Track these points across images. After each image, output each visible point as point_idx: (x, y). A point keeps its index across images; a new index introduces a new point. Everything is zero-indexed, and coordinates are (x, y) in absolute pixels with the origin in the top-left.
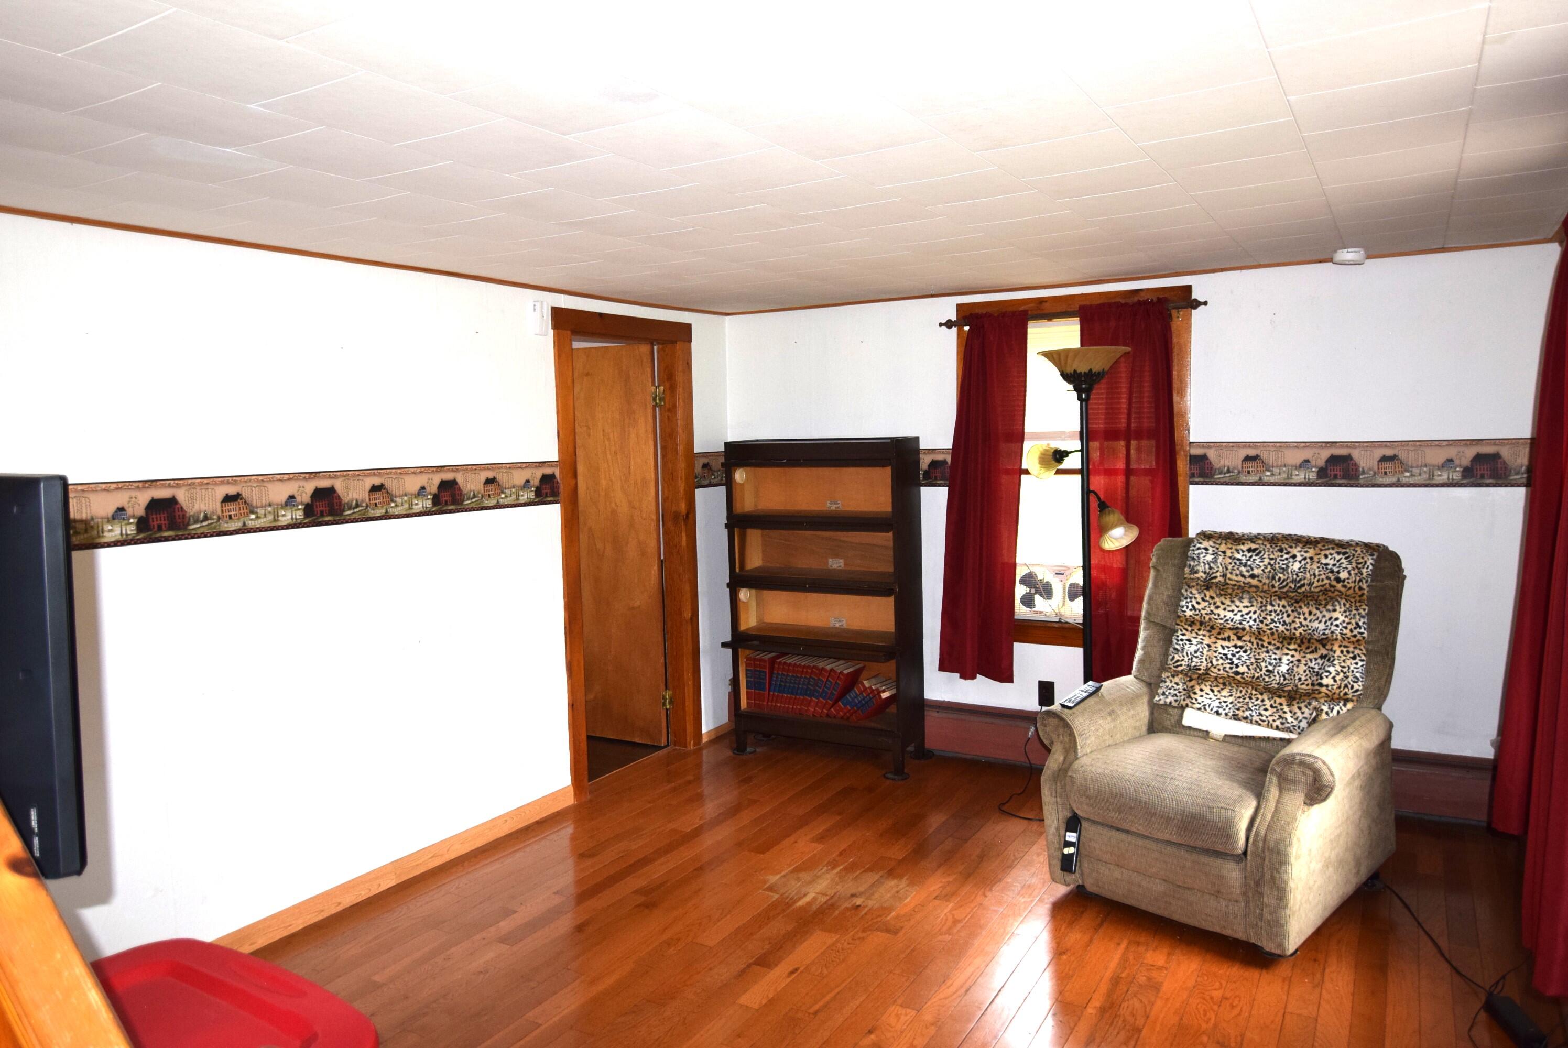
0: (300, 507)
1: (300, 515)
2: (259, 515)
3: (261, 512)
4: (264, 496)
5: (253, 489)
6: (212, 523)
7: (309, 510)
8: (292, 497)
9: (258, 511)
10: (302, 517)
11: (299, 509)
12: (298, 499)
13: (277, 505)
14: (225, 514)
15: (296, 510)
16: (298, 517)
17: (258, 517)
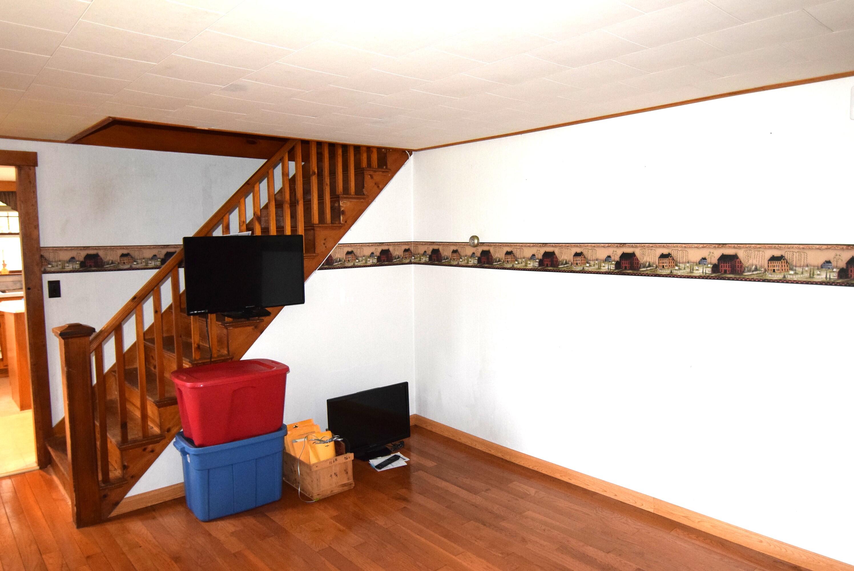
0: (613, 263)
1: (613, 267)
2: (591, 265)
3: (592, 263)
4: (594, 254)
5: (589, 251)
6: (568, 266)
7: (618, 265)
8: (609, 257)
9: (591, 262)
10: (614, 269)
11: (613, 264)
12: (613, 258)
13: (601, 260)
14: (575, 262)
15: (611, 264)
16: (612, 268)
17: (590, 266)
